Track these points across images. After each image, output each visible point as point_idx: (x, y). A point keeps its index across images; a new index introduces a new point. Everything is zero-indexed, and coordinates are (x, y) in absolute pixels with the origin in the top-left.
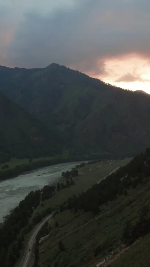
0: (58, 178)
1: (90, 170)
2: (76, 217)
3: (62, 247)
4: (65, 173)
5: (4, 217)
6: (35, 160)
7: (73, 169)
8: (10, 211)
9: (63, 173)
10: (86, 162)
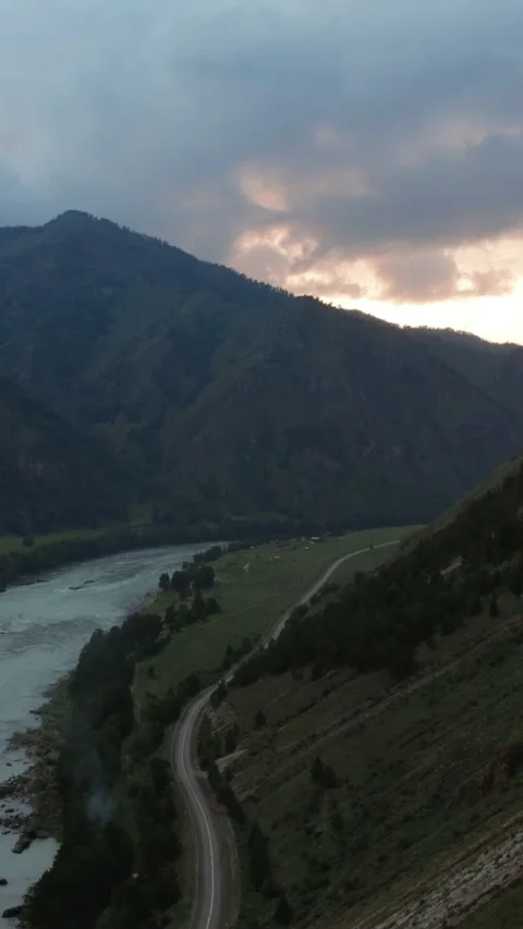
0: (149, 595)
1: (246, 567)
2: (326, 693)
3: (324, 777)
4: (171, 577)
5: (32, 712)
6: (42, 540)
7: (185, 565)
8: (46, 695)
9: (164, 578)
10: (223, 545)
